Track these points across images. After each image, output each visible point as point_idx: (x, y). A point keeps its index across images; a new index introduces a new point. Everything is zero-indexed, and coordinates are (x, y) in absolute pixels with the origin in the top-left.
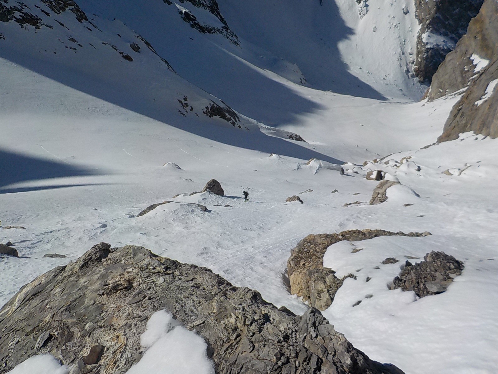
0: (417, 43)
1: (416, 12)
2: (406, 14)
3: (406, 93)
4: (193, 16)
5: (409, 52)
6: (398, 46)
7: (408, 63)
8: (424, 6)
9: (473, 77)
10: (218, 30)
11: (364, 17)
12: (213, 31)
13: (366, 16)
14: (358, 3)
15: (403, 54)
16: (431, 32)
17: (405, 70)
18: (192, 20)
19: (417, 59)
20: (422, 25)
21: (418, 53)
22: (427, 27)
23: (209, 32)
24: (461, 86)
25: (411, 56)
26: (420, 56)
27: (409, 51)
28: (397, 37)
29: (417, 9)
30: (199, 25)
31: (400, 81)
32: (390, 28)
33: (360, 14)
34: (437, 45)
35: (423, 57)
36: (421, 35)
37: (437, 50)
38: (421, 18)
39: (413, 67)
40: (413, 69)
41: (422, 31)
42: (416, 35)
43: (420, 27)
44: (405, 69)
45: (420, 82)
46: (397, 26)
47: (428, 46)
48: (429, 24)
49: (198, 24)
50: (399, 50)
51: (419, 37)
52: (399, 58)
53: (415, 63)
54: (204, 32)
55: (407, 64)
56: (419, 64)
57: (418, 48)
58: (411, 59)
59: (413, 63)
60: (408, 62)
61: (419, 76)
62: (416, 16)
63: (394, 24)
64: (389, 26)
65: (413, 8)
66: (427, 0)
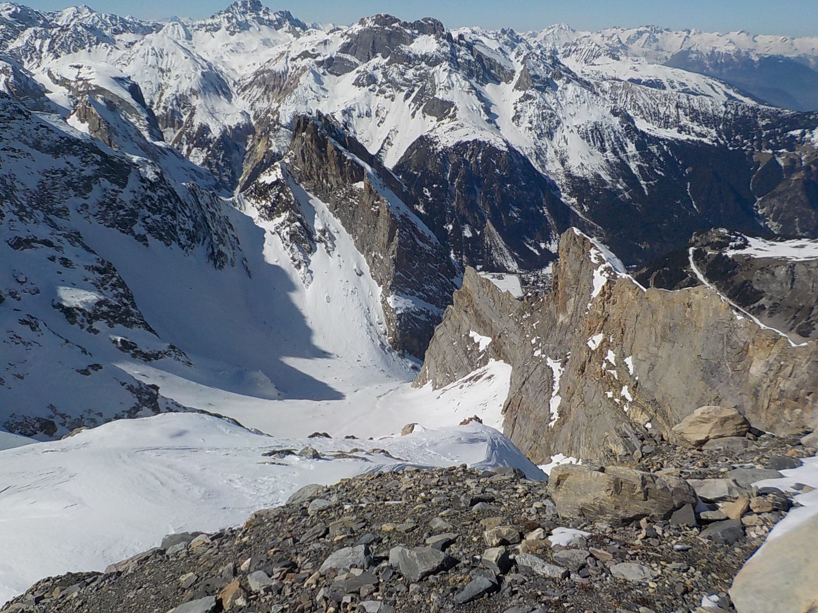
0: (384, 310)
1: (371, 272)
2: (360, 275)
3: (390, 374)
4: (133, 343)
5: (377, 322)
6: (363, 316)
7: (381, 335)
8: (380, 264)
9: (481, 357)
10: (165, 353)
11: (310, 286)
12: (160, 356)
13: (312, 284)
14: (298, 269)
15: (371, 325)
16: (396, 294)
18: (132, 348)
19: (389, 329)
20: (383, 287)
21: (389, 321)
22: (390, 289)
23: (156, 359)
24: (469, 368)
25: (381, 326)
26: (391, 324)
27: (377, 320)
28: (358, 304)
29: (371, 269)
30: (143, 353)
31: (378, 359)
32: (347, 295)
33: (304, 283)
34: (407, 308)
35: (396, 326)
36: (386, 299)
37: (409, 314)
38: (379, 279)
39: (387, 340)
41: (386, 294)
42: (380, 299)
43: (380, 289)
44: (379, 343)
45: (399, 355)
46: (354, 292)
47: (399, 312)
48: (391, 285)
49: (141, 352)
50: (365, 320)
51: (384, 302)
52: (368, 331)
53: (388, 334)
54: (150, 360)
55: (379, 337)
56: (394, 334)
57: (386, 316)
58: (382, 330)
59: (385, 334)
60: (379, 334)
61: (397, 349)
62: (372, 276)
63: (350, 290)
64: (344, 293)
65: (366, 268)
66: (382, 257)
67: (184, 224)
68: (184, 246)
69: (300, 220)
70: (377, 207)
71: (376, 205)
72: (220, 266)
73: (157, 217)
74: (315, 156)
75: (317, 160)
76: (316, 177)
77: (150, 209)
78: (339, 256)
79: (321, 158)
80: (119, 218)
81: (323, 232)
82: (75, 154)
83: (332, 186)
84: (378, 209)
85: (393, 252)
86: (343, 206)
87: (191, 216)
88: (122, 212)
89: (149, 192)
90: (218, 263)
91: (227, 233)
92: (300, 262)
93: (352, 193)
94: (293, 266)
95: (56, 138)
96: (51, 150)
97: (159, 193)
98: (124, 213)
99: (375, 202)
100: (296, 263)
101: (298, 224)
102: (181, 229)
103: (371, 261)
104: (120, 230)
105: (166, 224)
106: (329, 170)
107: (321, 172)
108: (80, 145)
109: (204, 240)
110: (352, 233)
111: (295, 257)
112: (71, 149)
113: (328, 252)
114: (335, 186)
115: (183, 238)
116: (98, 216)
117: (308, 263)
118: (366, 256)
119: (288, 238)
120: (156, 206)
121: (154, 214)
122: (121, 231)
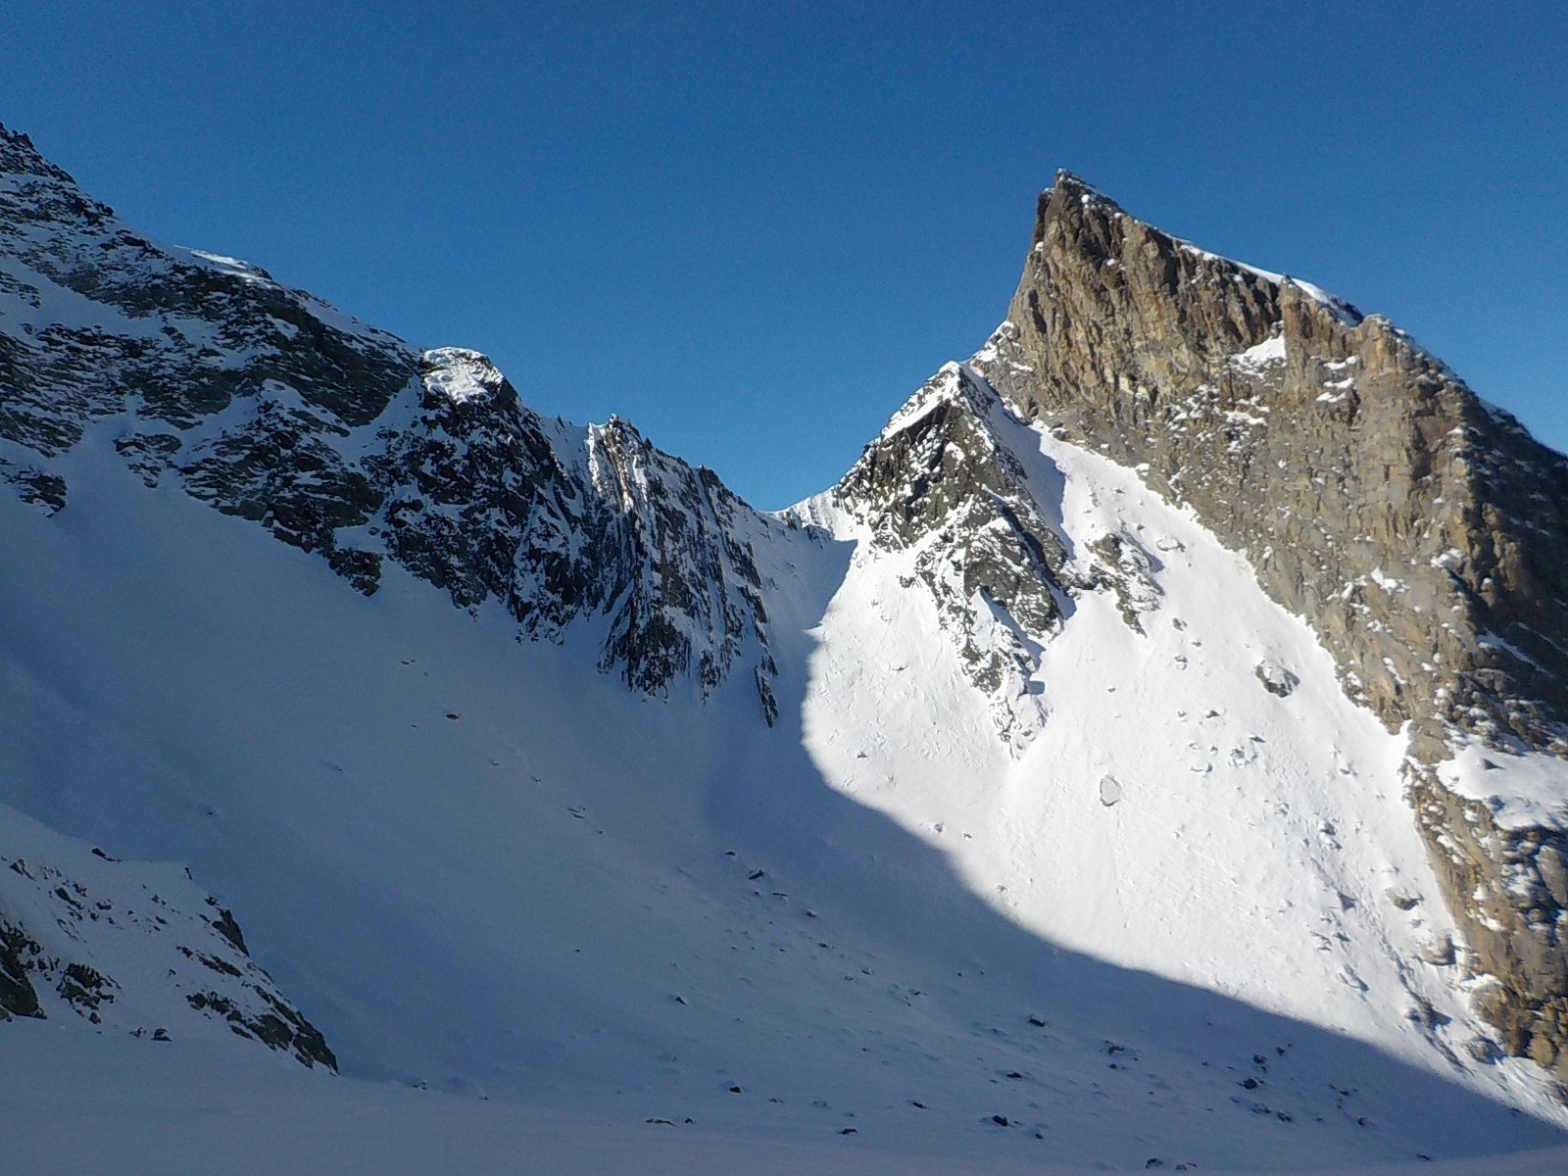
0: (1426, 827)
1: (1342, 673)
2: (1283, 690)
5: (1390, 892)
6: (1297, 862)
7: (1414, 964)
8: (1384, 618)
11: (1034, 749)
13: (1043, 737)
14: (986, 689)
17: (1405, 1011)
19: (1470, 927)
20: (1415, 726)
21: (1460, 880)
22: (1452, 719)
25: (1414, 913)
26: (1479, 894)
27: (1388, 882)
28: (1270, 809)
29: (1343, 660)
32: (1210, 769)
33: (1005, 735)
35: (1513, 897)
36: (1433, 771)
38: (1390, 692)
40: (1464, 1000)
41: (1430, 751)
42: (1398, 787)
43: (1401, 740)
46: (1248, 756)
48: (1456, 698)
50: (1312, 884)
52: (1331, 933)
53: (1461, 957)
55: (1404, 973)
56: (1504, 952)
57: (1443, 853)
58: (1426, 936)
59: (1448, 957)
60: (1406, 956)
61: (1539, 1045)
62: (1351, 692)
63: (1228, 748)
64: (1195, 760)
65: (1315, 661)
66: (1389, 584)
67: (548, 536)
68: (528, 608)
69: (1007, 513)
70: (1344, 385)
71: (1339, 377)
72: (648, 675)
73: (451, 511)
74: (1079, 293)
75: (1091, 310)
76: (1090, 379)
77: (427, 484)
78: (1177, 623)
79: (1099, 293)
80: (287, 494)
81: (1111, 546)
82: (209, 314)
83: (1154, 394)
84: (1352, 391)
85: (1445, 534)
86: (1201, 451)
87: (586, 519)
88: (306, 477)
89: (439, 434)
90: (643, 664)
91: (718, 577)
92: (996, 661)
93: (1236, 389)
94: (969, 680)
95: (158, 266)
96: (126, 295)
97: (476, 437)
98: (318, 482)
99: (1333, 366)
100: (984, 664)
101: (1001, 524)
102: (534, 554)
103: (1337, 623)
104: (277, 532)
105: (476, 534)
106: (1137, 332)
107: (1106, 351)
108: (233, 292)
109: (615, 594)
110: (1247, 544)
111: (981, 643)
112: (197, 302)
113: (1131, 617)
114: (1165, 391)
115: (529, 584)
116: (200, 474)
117: (1029, 658)
118: (1318, 616)
119: (957, 582)
120: (453, 475)
121: (441, 497)
122: (280, 535)
